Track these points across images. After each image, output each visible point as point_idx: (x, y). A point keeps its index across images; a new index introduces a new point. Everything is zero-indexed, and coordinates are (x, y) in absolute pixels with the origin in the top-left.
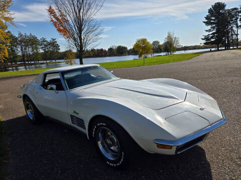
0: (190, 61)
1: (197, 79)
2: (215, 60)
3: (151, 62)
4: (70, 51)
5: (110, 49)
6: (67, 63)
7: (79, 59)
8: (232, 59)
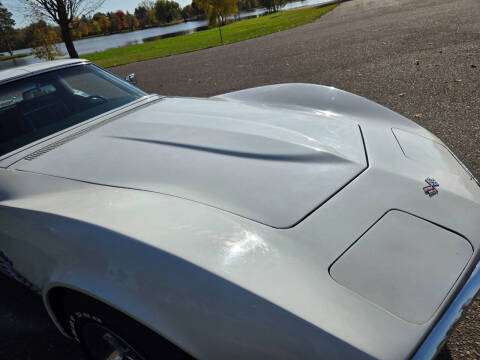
0: (318, 23)
1: (344, 67)
2: (368, 17)
3: (236, 35)
4: (42, 24)
5: (140, 11)
6: (39, 56)
7: (64, 44)
8: (400, 11)
